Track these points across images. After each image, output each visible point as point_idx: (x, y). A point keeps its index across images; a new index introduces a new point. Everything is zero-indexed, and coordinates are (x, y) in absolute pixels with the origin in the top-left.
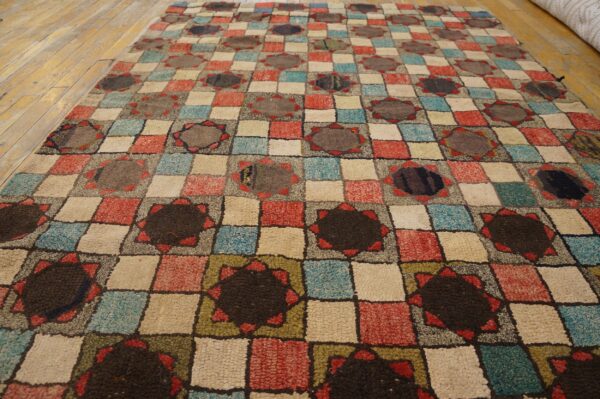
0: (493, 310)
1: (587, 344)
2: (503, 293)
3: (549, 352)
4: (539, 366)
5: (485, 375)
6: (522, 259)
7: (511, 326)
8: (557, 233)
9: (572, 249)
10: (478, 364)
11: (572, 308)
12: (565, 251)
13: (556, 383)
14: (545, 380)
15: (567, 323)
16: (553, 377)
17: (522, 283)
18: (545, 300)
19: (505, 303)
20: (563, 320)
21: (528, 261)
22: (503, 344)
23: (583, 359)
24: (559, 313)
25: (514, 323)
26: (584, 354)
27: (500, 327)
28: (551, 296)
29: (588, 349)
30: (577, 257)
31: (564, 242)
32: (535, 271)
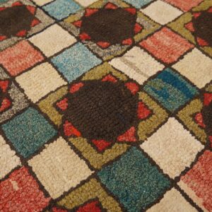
0: (4, 91)
1: (77, 76)
2: (8, 73)
3: (53, 99)
4: (48, 115)
5: (12, 148)
6: (15, 39)
7: (21, 95)
8: (38, 6)
9: (50, 13)
10: (4, 142)
11: (60, 56)
12: (46, 17)
13: (64, 120)
14: (56, 123)
15: (59, 69)
16: (61, 116)
17: (20, 57)
18: (40, 60)
19: (12, 79)
20: (56, 68)
21: (20, 38)
22: (19, 113)
23: (77, 89)
24: (53, 64)
25: (22, 91)
26: (77, 85)
27: (12, 101)
28: (44, 55)
29: (79, 80)
30: (55, 17)
31: (44, 10)
32: (27, 43)
